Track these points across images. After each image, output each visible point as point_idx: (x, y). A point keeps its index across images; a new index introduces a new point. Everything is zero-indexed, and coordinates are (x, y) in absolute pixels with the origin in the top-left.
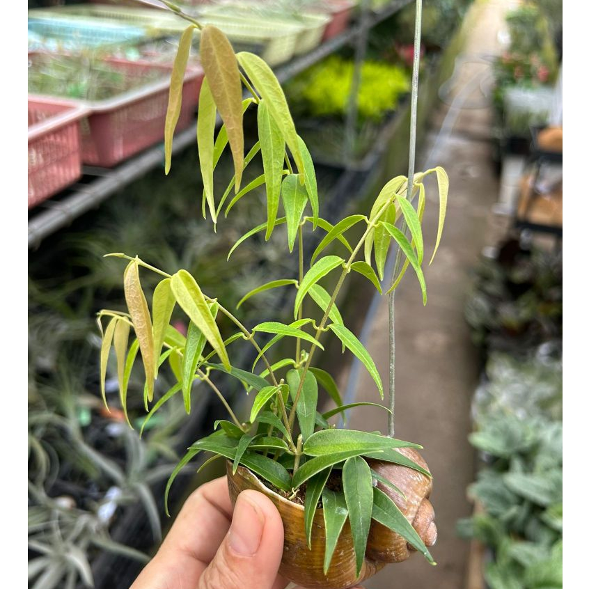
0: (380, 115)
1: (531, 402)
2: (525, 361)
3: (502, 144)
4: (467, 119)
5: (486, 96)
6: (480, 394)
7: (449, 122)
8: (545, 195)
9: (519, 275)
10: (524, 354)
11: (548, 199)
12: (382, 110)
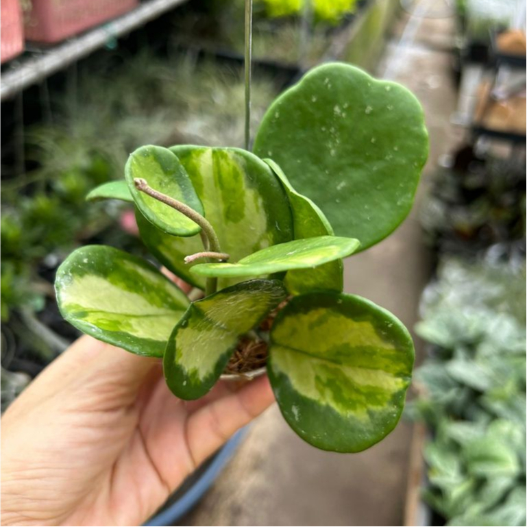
0: (338, 18)
1: (478, 300)
2: (474, 263)
3: (462, 54)
4: (428, 29)
5: (449, 4)
6: (428, 294)
7: (410, 31)
8: (502, 100)
9: (473, 180)
10: (474, 255)
11: (504, 105)
12: (340, 13)
